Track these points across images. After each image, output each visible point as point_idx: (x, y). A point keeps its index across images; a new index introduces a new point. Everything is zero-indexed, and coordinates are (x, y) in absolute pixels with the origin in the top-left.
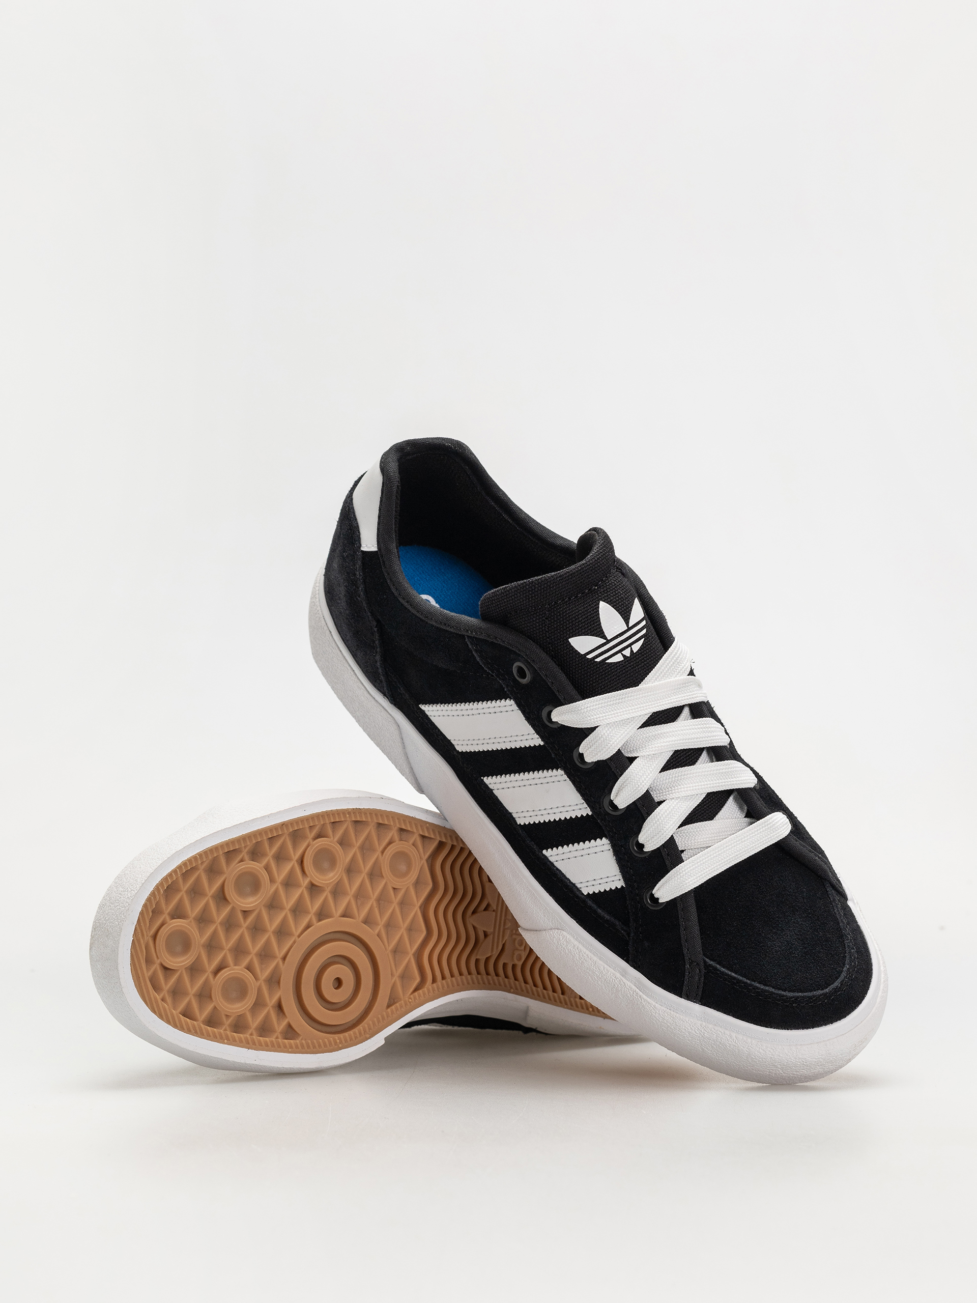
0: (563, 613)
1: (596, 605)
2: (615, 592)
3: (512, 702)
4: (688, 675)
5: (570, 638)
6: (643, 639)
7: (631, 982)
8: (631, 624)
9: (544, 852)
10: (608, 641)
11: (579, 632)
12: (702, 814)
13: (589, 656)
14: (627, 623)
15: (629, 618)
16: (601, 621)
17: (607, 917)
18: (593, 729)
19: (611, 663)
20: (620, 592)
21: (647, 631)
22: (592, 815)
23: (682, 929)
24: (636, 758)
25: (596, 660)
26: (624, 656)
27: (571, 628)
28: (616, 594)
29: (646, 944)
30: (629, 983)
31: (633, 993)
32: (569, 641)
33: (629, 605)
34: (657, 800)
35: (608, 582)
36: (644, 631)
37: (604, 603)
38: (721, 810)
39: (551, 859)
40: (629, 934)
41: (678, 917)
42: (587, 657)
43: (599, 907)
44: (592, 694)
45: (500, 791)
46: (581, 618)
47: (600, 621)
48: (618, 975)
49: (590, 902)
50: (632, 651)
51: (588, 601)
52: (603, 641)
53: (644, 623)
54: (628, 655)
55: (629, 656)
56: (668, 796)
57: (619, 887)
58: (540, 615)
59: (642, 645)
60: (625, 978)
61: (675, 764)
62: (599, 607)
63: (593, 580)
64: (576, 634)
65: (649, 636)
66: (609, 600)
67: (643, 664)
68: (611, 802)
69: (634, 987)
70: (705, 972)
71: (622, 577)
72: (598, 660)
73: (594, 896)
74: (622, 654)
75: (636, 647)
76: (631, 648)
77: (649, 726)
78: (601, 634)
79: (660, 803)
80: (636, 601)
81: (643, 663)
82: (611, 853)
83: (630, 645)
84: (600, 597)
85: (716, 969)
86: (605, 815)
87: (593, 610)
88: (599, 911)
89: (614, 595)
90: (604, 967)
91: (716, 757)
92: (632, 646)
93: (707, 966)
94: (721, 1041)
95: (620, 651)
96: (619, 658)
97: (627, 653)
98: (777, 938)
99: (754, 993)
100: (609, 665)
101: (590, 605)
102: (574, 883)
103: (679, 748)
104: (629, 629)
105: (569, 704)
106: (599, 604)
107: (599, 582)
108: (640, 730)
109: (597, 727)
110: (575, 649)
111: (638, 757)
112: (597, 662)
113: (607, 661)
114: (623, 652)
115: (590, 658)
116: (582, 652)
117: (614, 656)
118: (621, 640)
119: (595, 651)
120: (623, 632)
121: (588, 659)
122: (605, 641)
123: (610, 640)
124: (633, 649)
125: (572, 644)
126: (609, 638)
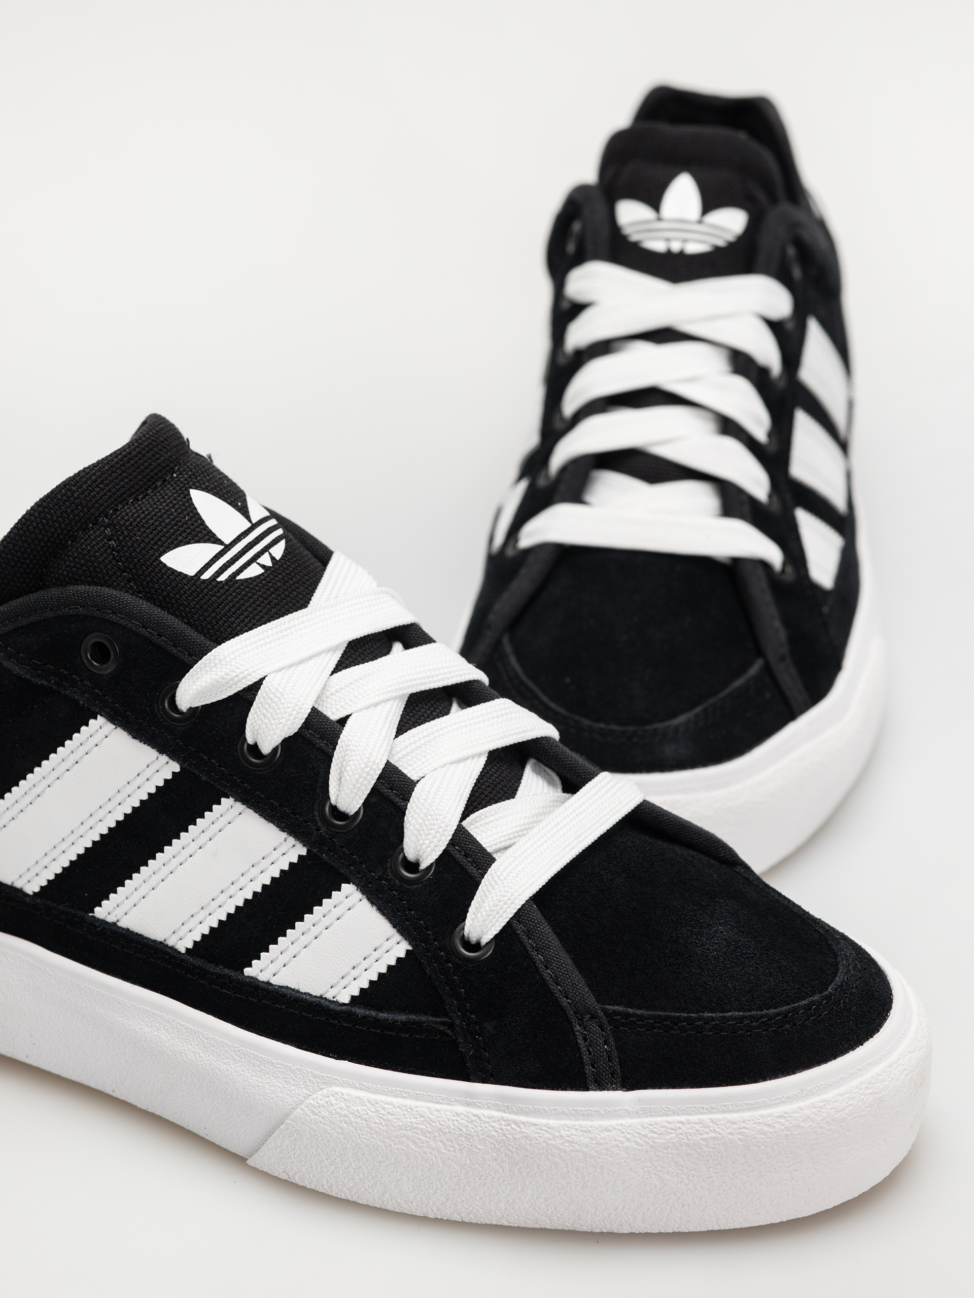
1: (185, 497)
3: (101, 720)
5: (161, 555)
6: (283, 541)
7: (489, 1108)
8: (254, 519)
9: (247, 971)
10: (228, 548)
12: (493, 789)
13: (206, 576)
14: (247, 517)
15: (248, 511)
17: (403, 1017)
18: (258, 685)
19: (246, 580)
22: (308, 851)
23: (542, 968)
24: (347, 717)
25: (219, 579)
26: (263, 566)
27: (157, 539)
28: (211, 477)
29: (489, 1027)
30: (486, 1112)
31: (501, 1125)
32: (161, 562)
34: (410, 774)
36: (280, 531)
37: (196, 491)
38: (520, 782)
39: (262, 977)
40: (451, 1026)
41: (527, 951)
42: (201, 578)
43: (380, 1009)
45: (131, 913)
47: (201, 518)
48: (460, 1109)
49: (360, 1011)
50: (273, 558)
51: (169, 495)
52: (218, 548)
53: (274, 521)
54: (269, 563)
55: (271, 566)
57: (402, 955)
59: (285, 550)
60: (475, 1105)
61: (417, 719)
62: (191, 498)
64: (168, 547)
66: (203, 487)
68: (334, 809)
69: (497, 1114)
70: (611, 1029)
72: (223, 578)
73: (364, 997)
74: (258, 564)
75: (278, 551)
76: (270, 554)
77: (346, 666)
78: (211, 538)
79: (416, 781)
82: (365, 903)
83: (266, 549)
84: (187, 485)
85: (627, 1016)
86: (331, 839)
87: (184, 506)
88: (383, 1015)
90: (429, 1108)
92: (272, 551)
93: (609, 1015)
94: (689, 1140)
95: (254, 560)
96: (254, 571)
97: (266, 560)
98: (707, 939)
99: (710, 1030)
100: (243, 584)
102: (318, 995)
103: (414, 692)
104: (254, 527)
106: (188, 493)
107: (176, 465)
108: (335, 675)
109: (264, 678)
110: (176, 571)
111: (351, 715)
112: (221, 582)
113: (238, 578)
114: (259, 561)
115: (207, 580)
116: (191, 571)
117: (246, 568)
118: (248, 544)
119: (211, 566)
120: (246, 531)
121: (205, 580)
122: (223, 547)
123: (229, 545)
124: (274, 555)
125: (169, 565)
126: (227, 542)
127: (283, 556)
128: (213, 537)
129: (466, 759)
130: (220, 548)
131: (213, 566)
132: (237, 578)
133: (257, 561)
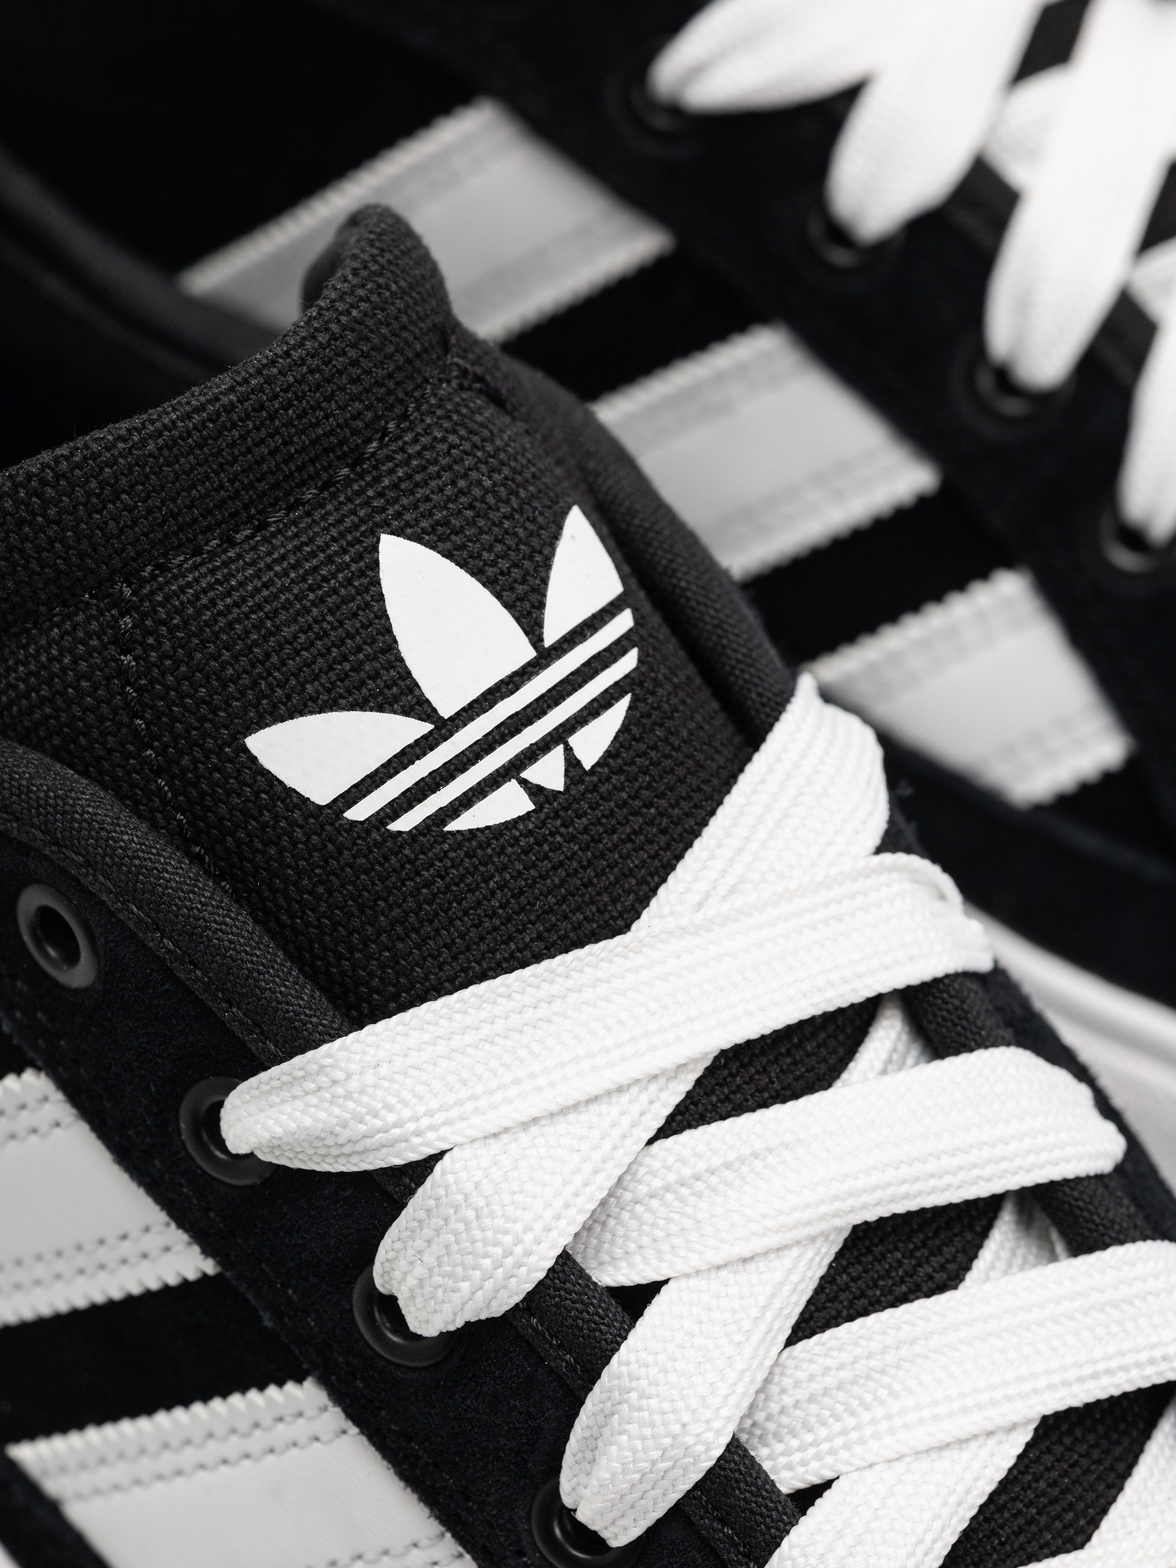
0: (199, 613)
1: (361, 557)
2: (453, 483)
3: (46, 1083)
4: (879, 851)
5: (250, 730)
6: (626, 701)
8: (552, 633)
10: (445, 728)
11: (289, 697)
12: (1029, 1523)
13: (359, 812)
14: (532, 627)
15: (541, 606)
16: (396, 630)
18: (420, 1170)
19: (472, 833)
20: (479, 483)
21: (640, 661)
24: (655, 1288)
25: (394, 826)
26: (535, 791)
27: (246, 680)
28: (461, 492)
32: (246, 750)
33: (535, 542)
34: (787, 1481)
35: (416, 441)
36: (629, 662)
37: (400, 541)
38: (1121, 1489)
42: (345, 815)
44: (396, 997)
45: (98, 1503)
46: (294, 628)
47: (388, 630)
50: (572, 762)
51: (319, 541)
52: (417, 729)
53: (624, 621)
54: (556, 783)
55: (561, 788)
56: (844, 1455)
58: (89, 635)
59: (624, 729)
61: (863, 1295)
62: (377, 563)
63: (332, 433)
64: (275, 707)
65: (657, 684)
66: (424, 524)
67: (637, 822)
71: (489, 412)
72: (405, 823)
74: (524, 783)
75: (592, 743)
76: (568, 750)
77: (703, 1119)
78: (405, 697)
79: (807, 1497)
80: (577, 525)
81: (637, 814)
83: (560, 735)
84: (378, 518)
87: (349, 582)
89: (449, 500)
91: (1063, 1234)
92: (573, 740)
95: (512, 770)
96: (508, 804)
97: (549, 773)
100: (460, 846)
101: (330, 560)
103: (871, 1216)
104: (545, 657)
105: (289, 1056)
106: (375, 548)
107: (369, 441)
108: (658, 1144)
109: (441, 1155)
110: (281, 783)
111: (666, 1282)
112: (400, 833)
113: (453, 826)
114: (529, 774)
115: (362, 823)
116: (321, 793)
117: (484, 795)
118: (510, 717)
119: (383, 782)
120: (515, 674)
121: (354, 823)
122: (427, 727)
123: (451, 719)
124: (579, 753)
125: (267, 761)
126: (446, 710)
127: (608, 754)
128: (411, 691)
129: (962, 1442)
130: (422, 728)
131: (390, 783)
132: (446, 829)
133: (524, 775)
